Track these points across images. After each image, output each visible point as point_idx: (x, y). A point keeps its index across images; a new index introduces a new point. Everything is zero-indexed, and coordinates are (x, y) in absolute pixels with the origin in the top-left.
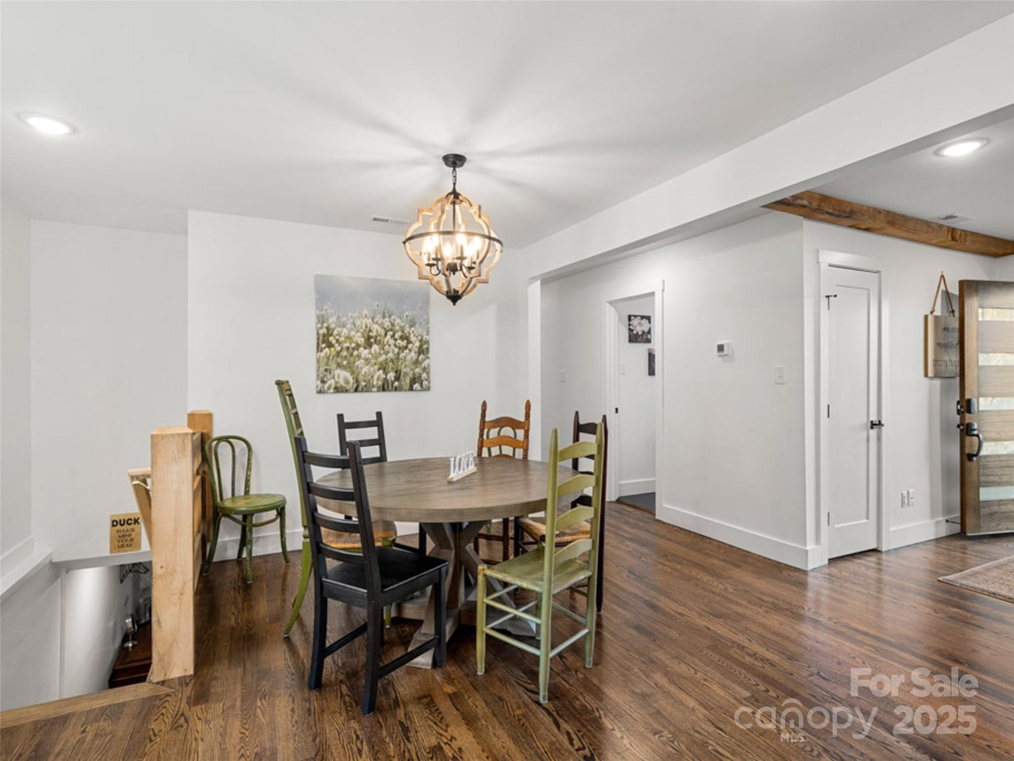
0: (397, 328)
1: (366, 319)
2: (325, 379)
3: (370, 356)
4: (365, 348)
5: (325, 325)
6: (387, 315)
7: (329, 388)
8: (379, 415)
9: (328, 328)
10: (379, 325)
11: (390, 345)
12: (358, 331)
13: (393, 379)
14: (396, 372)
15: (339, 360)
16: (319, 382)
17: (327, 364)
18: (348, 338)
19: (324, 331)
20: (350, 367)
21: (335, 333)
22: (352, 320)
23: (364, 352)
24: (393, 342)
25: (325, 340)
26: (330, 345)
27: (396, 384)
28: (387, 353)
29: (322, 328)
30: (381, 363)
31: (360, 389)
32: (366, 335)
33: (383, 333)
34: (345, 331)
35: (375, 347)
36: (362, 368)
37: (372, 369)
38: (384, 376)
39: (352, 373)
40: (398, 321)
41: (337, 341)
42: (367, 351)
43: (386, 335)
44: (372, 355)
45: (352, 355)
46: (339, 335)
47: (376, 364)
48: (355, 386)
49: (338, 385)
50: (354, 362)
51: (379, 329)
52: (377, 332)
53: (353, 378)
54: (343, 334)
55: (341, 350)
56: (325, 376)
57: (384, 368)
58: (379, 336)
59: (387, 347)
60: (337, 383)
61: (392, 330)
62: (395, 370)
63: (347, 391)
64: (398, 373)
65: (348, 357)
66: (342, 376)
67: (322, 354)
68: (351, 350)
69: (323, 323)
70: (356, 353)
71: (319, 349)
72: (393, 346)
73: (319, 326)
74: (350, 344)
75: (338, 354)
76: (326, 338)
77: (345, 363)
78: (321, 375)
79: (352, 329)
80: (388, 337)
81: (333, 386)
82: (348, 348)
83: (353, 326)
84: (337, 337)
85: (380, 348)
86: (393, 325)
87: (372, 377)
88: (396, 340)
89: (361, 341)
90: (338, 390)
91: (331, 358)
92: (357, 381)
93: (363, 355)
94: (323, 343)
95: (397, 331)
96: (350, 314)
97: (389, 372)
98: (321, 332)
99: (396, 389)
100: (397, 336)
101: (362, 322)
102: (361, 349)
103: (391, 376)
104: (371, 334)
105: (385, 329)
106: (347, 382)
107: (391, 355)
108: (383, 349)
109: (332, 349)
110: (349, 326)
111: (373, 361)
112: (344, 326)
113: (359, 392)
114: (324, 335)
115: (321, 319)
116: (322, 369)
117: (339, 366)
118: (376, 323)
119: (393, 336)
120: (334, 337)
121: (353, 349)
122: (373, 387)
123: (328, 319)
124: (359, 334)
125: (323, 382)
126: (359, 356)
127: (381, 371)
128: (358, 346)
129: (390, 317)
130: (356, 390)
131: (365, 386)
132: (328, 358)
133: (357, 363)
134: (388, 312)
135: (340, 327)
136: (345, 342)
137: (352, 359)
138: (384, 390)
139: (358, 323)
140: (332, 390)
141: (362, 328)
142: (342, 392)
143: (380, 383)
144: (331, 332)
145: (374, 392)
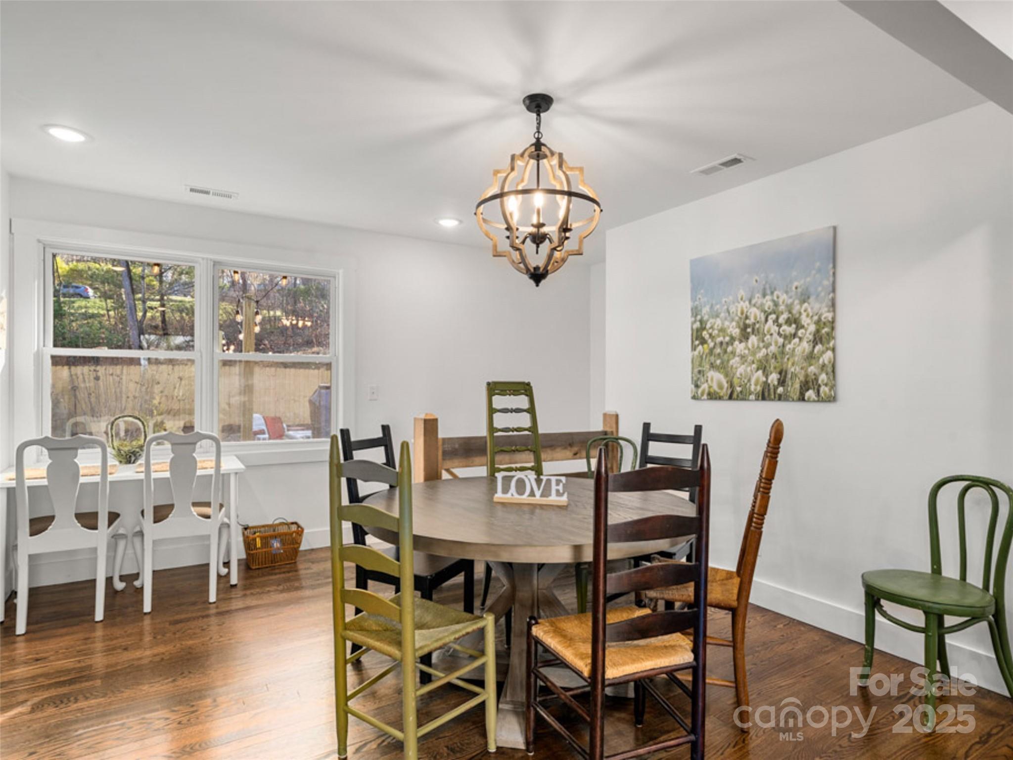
0: (782, 308)
1: (742, 303)
2: (699, 383)
3: (747, 352)
4: (741, 342)
5: (699, 317)
6: (768, 292)
7: (702, 394)
9: (701, 321)
10: (758, 308)
11: (771, 335)
12: (733, 320)
13: (776, 383)
14: (780, 373)
15: (712, 359)
16: (693, 386)
17: (700, 365)
18: (722, 330)
19: (698, 325)
20: (724, 368)
21: (708, 326)
22: (726, 307)
23: (739, 347)
24: (777, 329)
25: (698, 337)
26: (703, 342)
27: (780, 390)
28: (767, 346)
29: (695, 322)
30: (760, 361)
31: (735, 396)
32: (741, 324)
33: (763, 319)
34: (718, 322)
35: (753, 339)
36: (736, 368)
37: (749, 369)
38: (764, 379)
39: (726, 375)
40: (784, 297)
41: (710, 335)
42: (743, 345)
43: (766, 320)
44: (749, 349)
45: (725, 352)
46: (712, 327)
47: (753, 362)
48: (729, 392)
49: (712, 390)
50: (728, 361)
51: (758, 312)
52: (755, 318)
53: (727, 382)
54: (716, 327)
55: (714, 347)
56: (698, 379)
57: (763, 367)
58: (758, 322)
59: (768, 337)
60: (710, 387)
61: (775, 313)
62: (778, 370)
63: (720, 398)
64: (783, 374)
65: (722, 355)
66: (716, 378)
67: (696, 353)
68: (724, 346)
69: (696, 315)
70: (730, 349)
71: (694, 348)
72: (775, 335)
73: (693, 319)
74: (724, 337)
75: (711, 351)
76: (699, 333)
77: (718, 362)
78: (695, 378)
79: (726, 319)
80: (770, 322)
81: (707, 391)
82: (721, 343)
83: (727, 314)
84: (710, 331)
85: (758, 340)
86: (776, 304)
87: (749, 380)
88: (780, 326)
89: (736, 332)
90: (713, 396)
91: (704, 357)
92: (732, 385)
93: (738, 351)
94: (697, 339)
95: (782, 313)
96: (724, 300)
97: (771, 373)
98: (695, 326)
99: (780, 398)
100: (781, 320)
101: (737, 307)
102: (737, 343)
103: (774, 378)
104: (748, 322)
105: (765, 312)
106: (721, 387)
107: (773, 349)
108: (763, 341)
109: (705, 346)
110: (722, 315)
111: (750, 358)
112: (717, 316)
113: (734, 399)
114: (698, 330)
115: (695, 312)
116: (696, 370)
117: (712, 366)
118: (754, 305)
119: (776, 321)
120: (707, 331)
121: (727, 344)
122: (750, 394)
123: (701, 310)
124: (734, 324)
125: (697, 386)
126: (733, 353)
127: (760, 372)
128: (733, 339)
129: (772, 293)
130: (731, 398)
131: (741, 392)
132: (701, 357)
133: (731, 362)
134: (770, 288)
135: (713, 318)
136: (719, 336)
137: (726, 357)
138: (764, 399)
139: (732, 309)
140: (705, 397)
141: (737, 315)
142: (716, 399)
143: (759, 388)
144: (704, 326)
145: (752, 400)
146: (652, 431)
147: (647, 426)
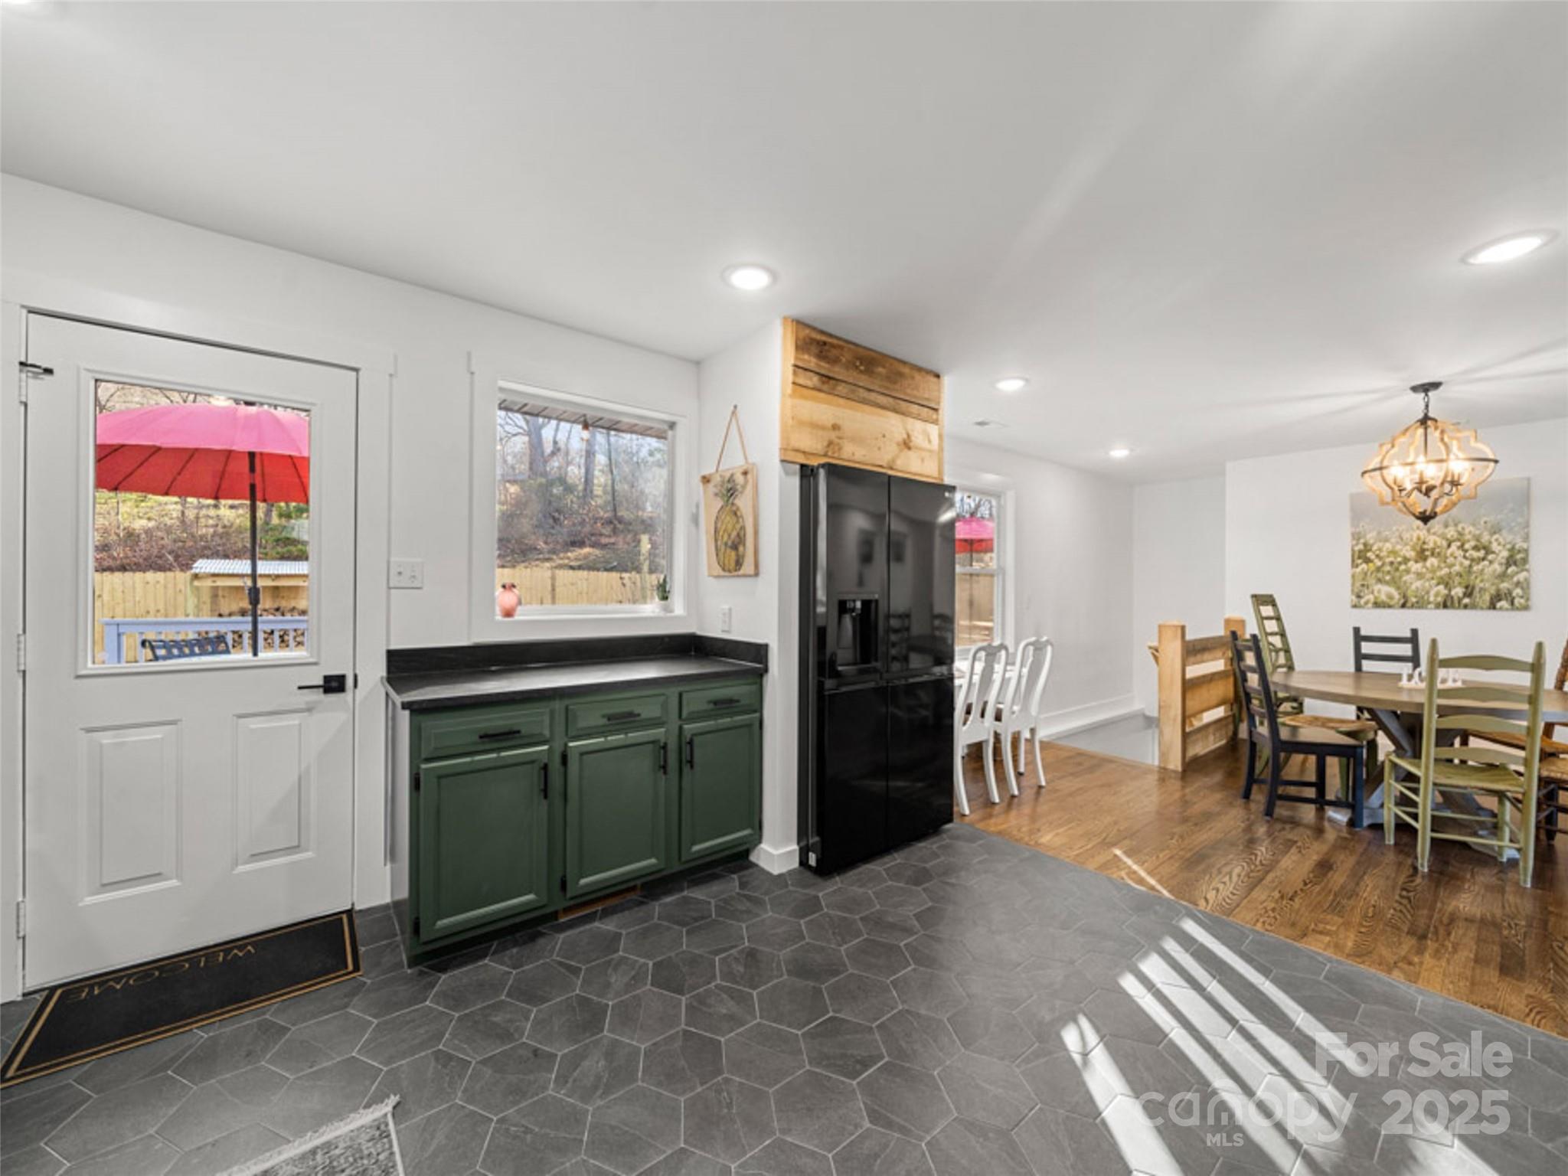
0: (1468, 537)
1: (1418, 532)
2: (1362, 594)
3: (1424, 570)
4: (1416, 562)
5: (1362, 541)
6: (1451, 523)
7: (1366, 603)
8: (1415, 632)
9: (1365, 545)
10: (1439, 536)
11: (1455, 558)
12: (1406, 544)
13: (1461, 595)
14: (1467, 587)
15: (1380, 575)
16: (1354, 598)
17: (1364, 579)
18: (1393, 552)
19: (1361, 547)
20: (1394, 582)
21: (1375, 548)
22: (1397, 534)
23: (1416, 567)
24: (1462, 553)
25: (1361, 556)
26: (1368, 561)
27: (1466, 601)
28: (1450, 566)
29: (1357, 544)
30: (1441, 578)
31: (1409, 604)
32: (1418, 548)
33: (1445, 544)
34: (1388, 546)
35: (1432, 561)
36: (1411, 583)
37: (1427, 584)
38: (1446, 592)
39: (1398, 588)
40: (1469, 529)
41: (1377, 556)
42: (1419, 566)
43: (1449, 546)
44: (1427, 569)
45: (1397, 569)
46: (1380, 549)
47: (1433, 578)
48: (1402, 601)
49: (1379, 600)
50: (1401, 577)
51: (1439, 541)
52: (1435, 543)
53: (1400, 594)
54: (1384, 549)
55: (1383, 565)
56: (1361, 591)
57: (1446, 582)
58: (1439, 547)
59: (1452, 559)
60: (1376, 598)
61: (1459, 540)
62: (1464, 585)
63: (1390, 607)
64: (1470, 589)
65: (1392, 572)
66: (1384, 591)
67: (1358, 570)
68: (1396, 565)
69: (1359, 539)
70: (1403, 567)
71: (1354, 565)
72: (1460, 559)
73: (1354, 542)
74: (1395, 558)
75: (1378, 569)
76: (1362, 554)
77: (1388, 578)
78: (1356, 590)
79: (1398, 543)
80: (1454, 547)
81: (1372, 600)
82: (1392, 563)
83: (1399, 540)
84: (1378, 552)
85: (1439, 562)
86: (1461, 534)
87: (1428, 593)
88: (1466, 551)
89: (1412, 554)
90: (1377, 605)
91: (1369, 573)
92: (1405, 596)
93: (1413, 569)
94: (1359, 558)
95: (1468, 541)
96: (1394, 528)
97: (1455, 587)
98: (1356, 548)
99: (1466, 607)
100: (1467, 546)
101: (1412, 536)
102: (1411, 563)
103: (1458, 591)
104: (1426, 547)
105: (1447, 540)
106: (1391, 597)
107: (1457, 568)
108: (1445, 562)
109: (1371, 565)
110: (1393, 540)
111: (1429, 575)
112: (1386, 540)
113: (1409, 608)
114: (1360, 551)
115: (1357, 537)
116: (1358, 584)
117: (1379, 581)
118: (1434, 534)
119: (1462, 547)
120: (1374, 553)
121: (1400, 563)
122: (1429, 603)
123: (1365, 536)
124: (1408, 548)
125: (1359, 597)
126: (1408, 571)
127: (1441, 587)
128: (1406, 560)
129: (1456, 525)
130: (1403, 606)
131: (1417, 602)
132: (1366, 574)
133: (1404, 578)
134: (1454, 521)
135: (1380, 541)
136: (1388, 557)
137: (1397, 574)
138: (1445, 606)
139: (1406, 536)
140: (1370, 605)
141: (1411, 540)
142: (1384, 607)
143: (1440, 599)
144: (1369, 548)
145: (1431, 609)
146: (1363, 633)
147: (1357, 630)
